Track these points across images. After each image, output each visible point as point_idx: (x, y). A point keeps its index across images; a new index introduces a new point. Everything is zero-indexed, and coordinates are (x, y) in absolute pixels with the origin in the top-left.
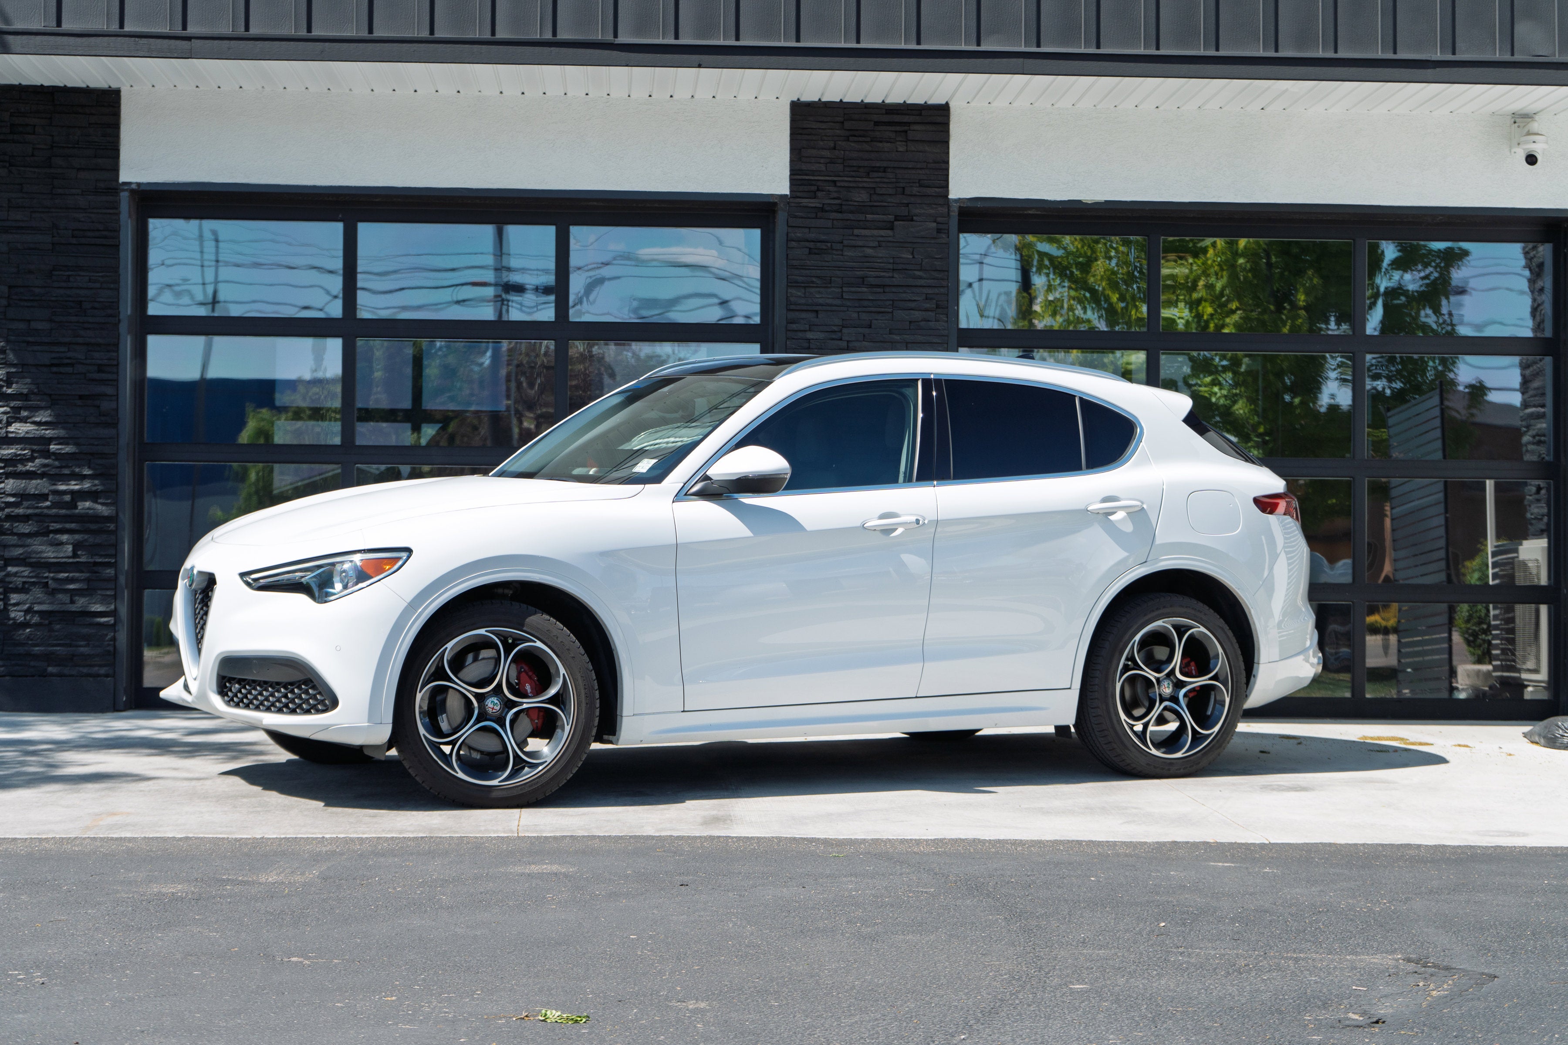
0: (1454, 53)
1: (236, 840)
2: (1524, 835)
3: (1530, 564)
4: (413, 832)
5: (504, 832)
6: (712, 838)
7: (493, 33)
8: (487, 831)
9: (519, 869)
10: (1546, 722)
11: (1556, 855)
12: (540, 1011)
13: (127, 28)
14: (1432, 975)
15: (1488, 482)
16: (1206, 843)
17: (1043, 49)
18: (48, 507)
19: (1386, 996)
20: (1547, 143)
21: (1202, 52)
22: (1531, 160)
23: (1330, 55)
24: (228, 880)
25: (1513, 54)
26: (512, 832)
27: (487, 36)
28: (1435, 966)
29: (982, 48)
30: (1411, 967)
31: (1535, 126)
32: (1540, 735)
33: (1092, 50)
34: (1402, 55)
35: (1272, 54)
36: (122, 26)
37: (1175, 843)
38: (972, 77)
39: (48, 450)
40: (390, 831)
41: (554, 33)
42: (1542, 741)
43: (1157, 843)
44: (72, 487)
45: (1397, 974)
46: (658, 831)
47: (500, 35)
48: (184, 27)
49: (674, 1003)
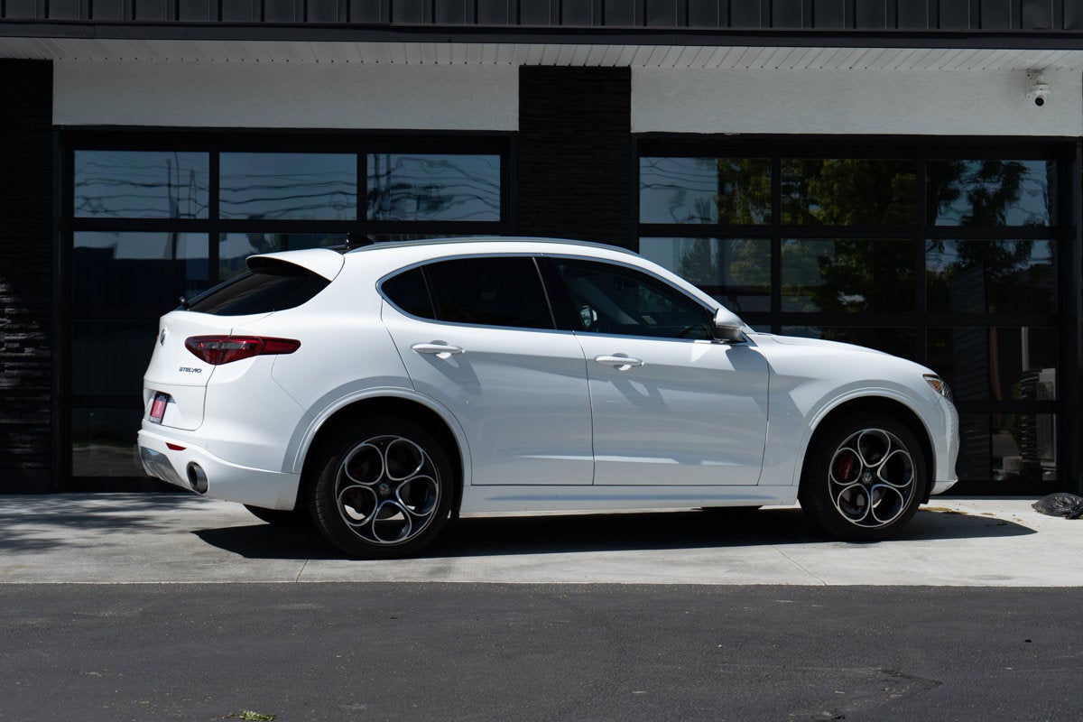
0: (980, 27)
1: (99, 586)
2: (1009, 578)
3: (1047, 386)
4: (223, 580)
5: (288, 580)
6: (431, 583)
7: (306, 19)
8: (276, 579)
9: (284, 607)
10: (1047, 497)
11: (1026, 593)
12: (242, 712)
13: (51, 18)
14: (897, 682)
15: (1023, 328)
16: (780, 586)
17: (691, 28)
18: (3, 352)
19: (857, 698)
20: (1050, 89)
21: (802, 29)
22: (1039, 102)
23: (893, 29)
24: (77, 614)
25: (1021, 28)
26: (293, 579)
27: (301, 21)
28: (902, 675)
29: (648, 27)
30: (886, 676)
31: (1042, 78)
32: (1042, 506)
33: (725, 28)
34: (944, 29)
35: (852, 29)
36: (47, 16)
37: (758, 586)
38: (643, 47)
39: (4, 312)
40: (208, 579)
41: (348, 20)
42: (1044, 511)
43: (746, 586)
44: (20, 338)
45: (872, 682)
46: (396, 579)
47: (310, 21)
48: (91, 17)
49: (344, 706)
